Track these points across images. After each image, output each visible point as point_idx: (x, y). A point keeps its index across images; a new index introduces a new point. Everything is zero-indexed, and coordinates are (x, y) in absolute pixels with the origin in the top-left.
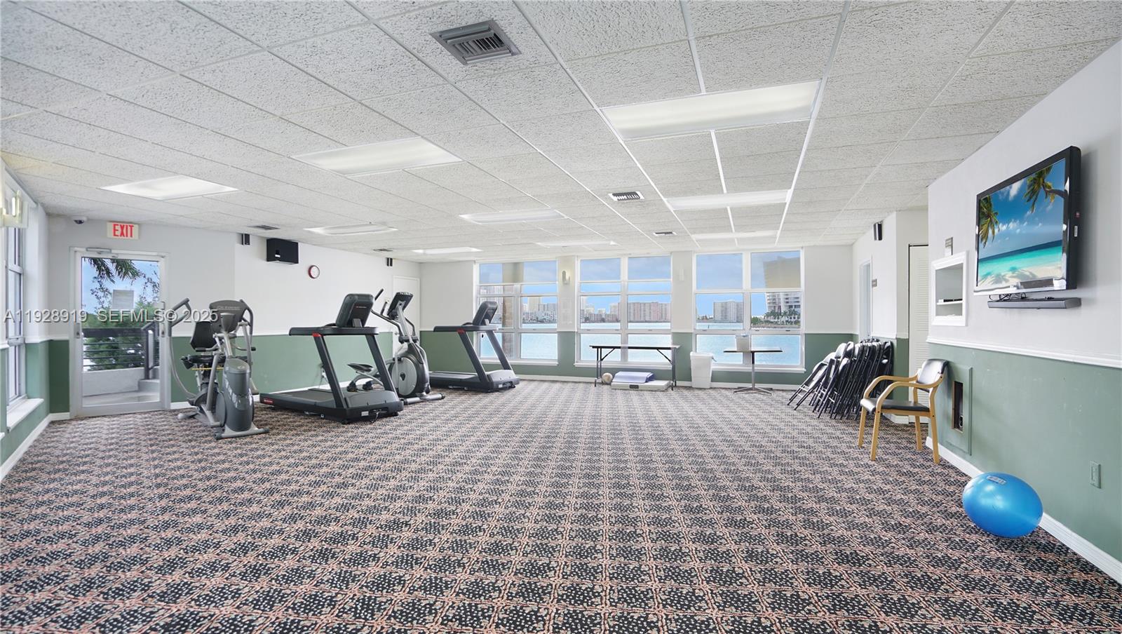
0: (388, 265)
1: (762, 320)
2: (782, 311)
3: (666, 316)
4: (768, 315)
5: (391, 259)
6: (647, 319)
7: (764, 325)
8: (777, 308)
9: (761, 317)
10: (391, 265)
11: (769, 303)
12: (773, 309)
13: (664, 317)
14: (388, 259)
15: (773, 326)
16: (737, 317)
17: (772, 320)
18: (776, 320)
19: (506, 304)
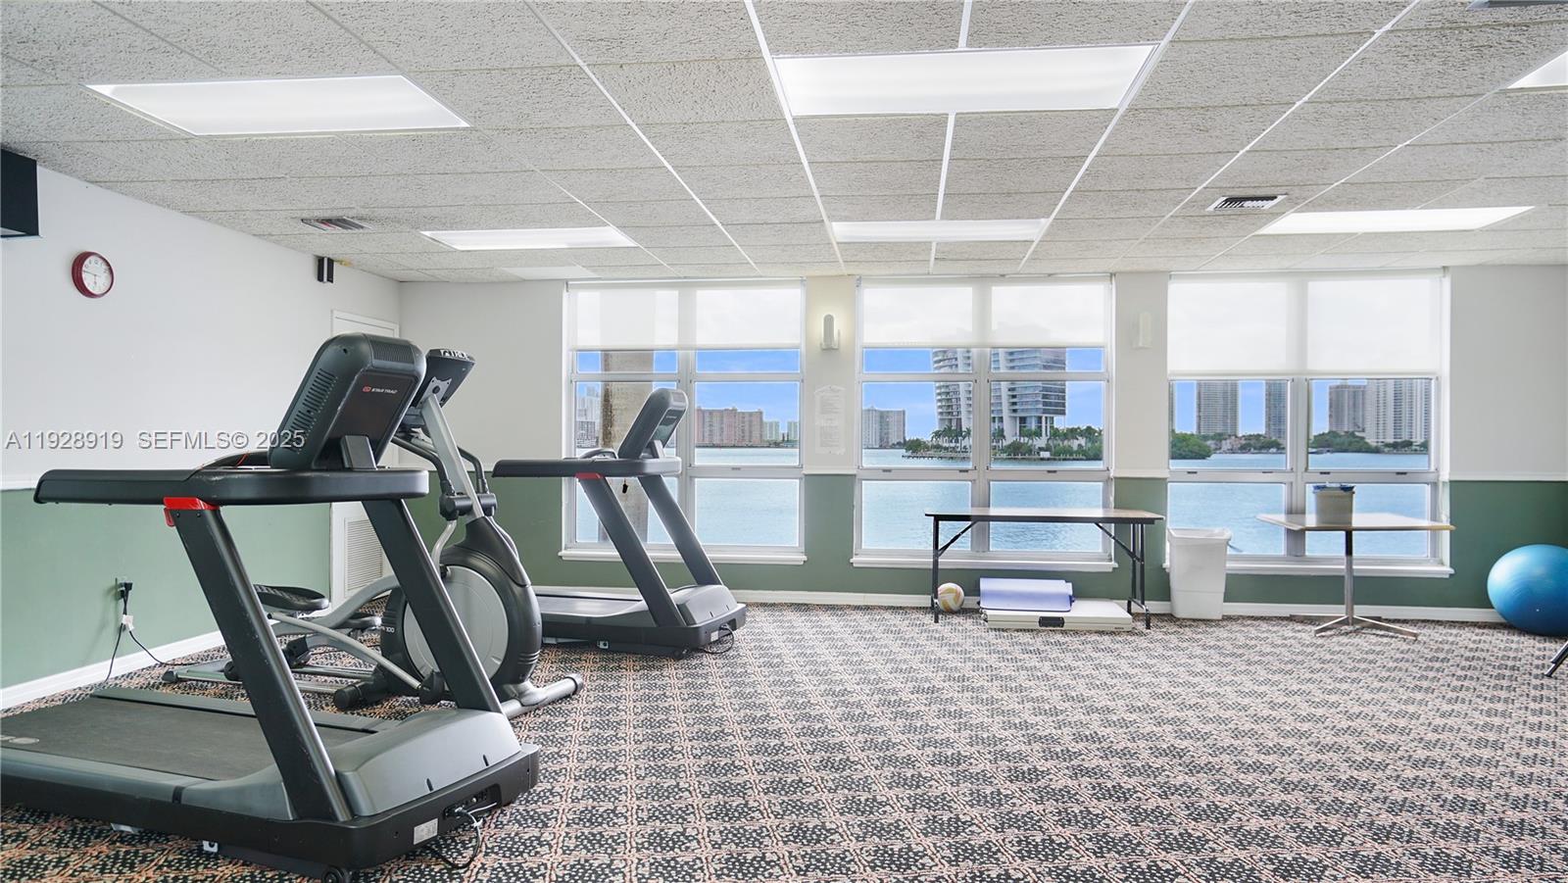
0: (320, 278)
1: (930, 444)
2: (964, 429)
3: (750, 436)
4: (937, 434)
5: (331, 262)
6: (716, 441)
7: (931, 452)
8: (954, 424)
9: (927, 437)
10: (330, 279)
11: (941, 413)
12: (947, 423)
13: (747, 438)
14: (320, 260)
15: (949, 454)
16: (881, 440)
17: (946, 445)
18: (953, 445)
19: (615, 402)
